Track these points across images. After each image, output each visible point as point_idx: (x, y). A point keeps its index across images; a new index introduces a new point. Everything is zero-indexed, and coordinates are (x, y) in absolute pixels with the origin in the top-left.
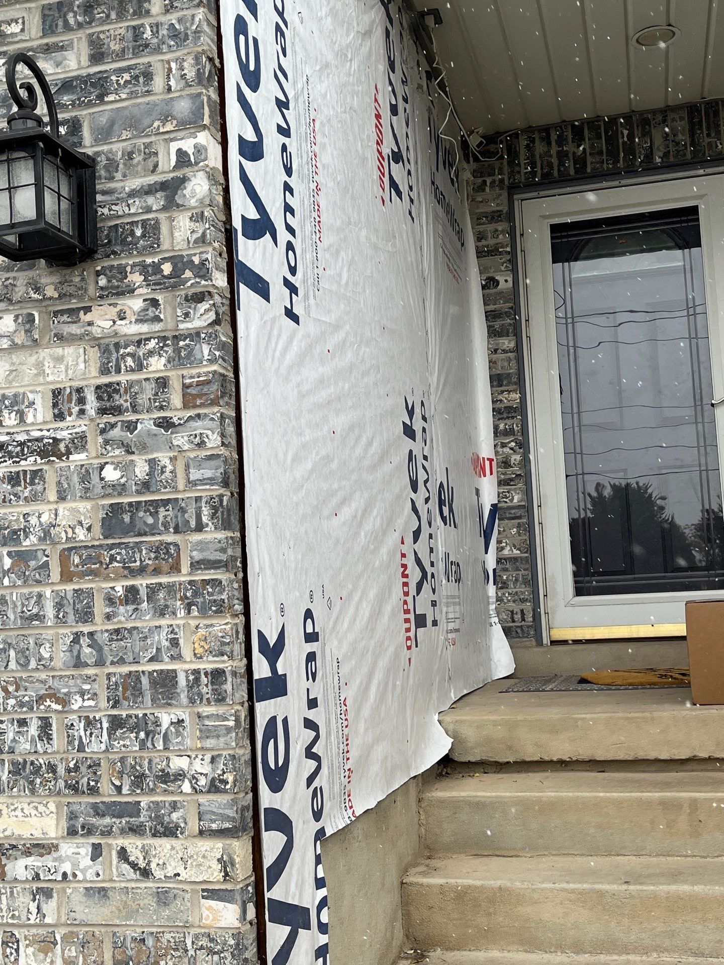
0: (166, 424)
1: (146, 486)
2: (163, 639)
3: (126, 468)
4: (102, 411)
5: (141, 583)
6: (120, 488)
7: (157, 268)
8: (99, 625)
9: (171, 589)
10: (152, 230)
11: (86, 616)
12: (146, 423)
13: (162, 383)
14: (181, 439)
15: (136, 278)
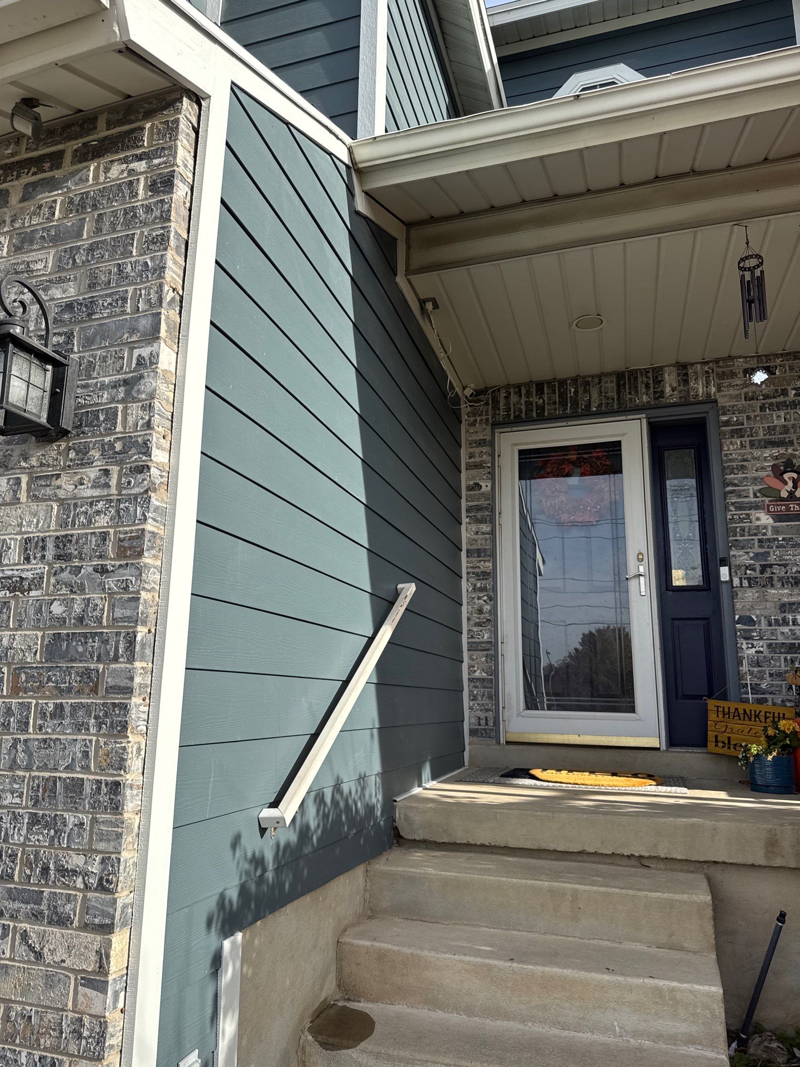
0: (103, 570)
1: (81, 620)
2: (78, 749)
3: (68, 604)
4: (58, 557)
5: (68, 702)
6: (62, 621)
7: (111, 445)
8: (32, 734)
9: (87, 708)
10: (112, 416)
11: (24, 725)
12: (87, 569)
13: (104, 536)
14: (111, 583)
15: (95, 454)
